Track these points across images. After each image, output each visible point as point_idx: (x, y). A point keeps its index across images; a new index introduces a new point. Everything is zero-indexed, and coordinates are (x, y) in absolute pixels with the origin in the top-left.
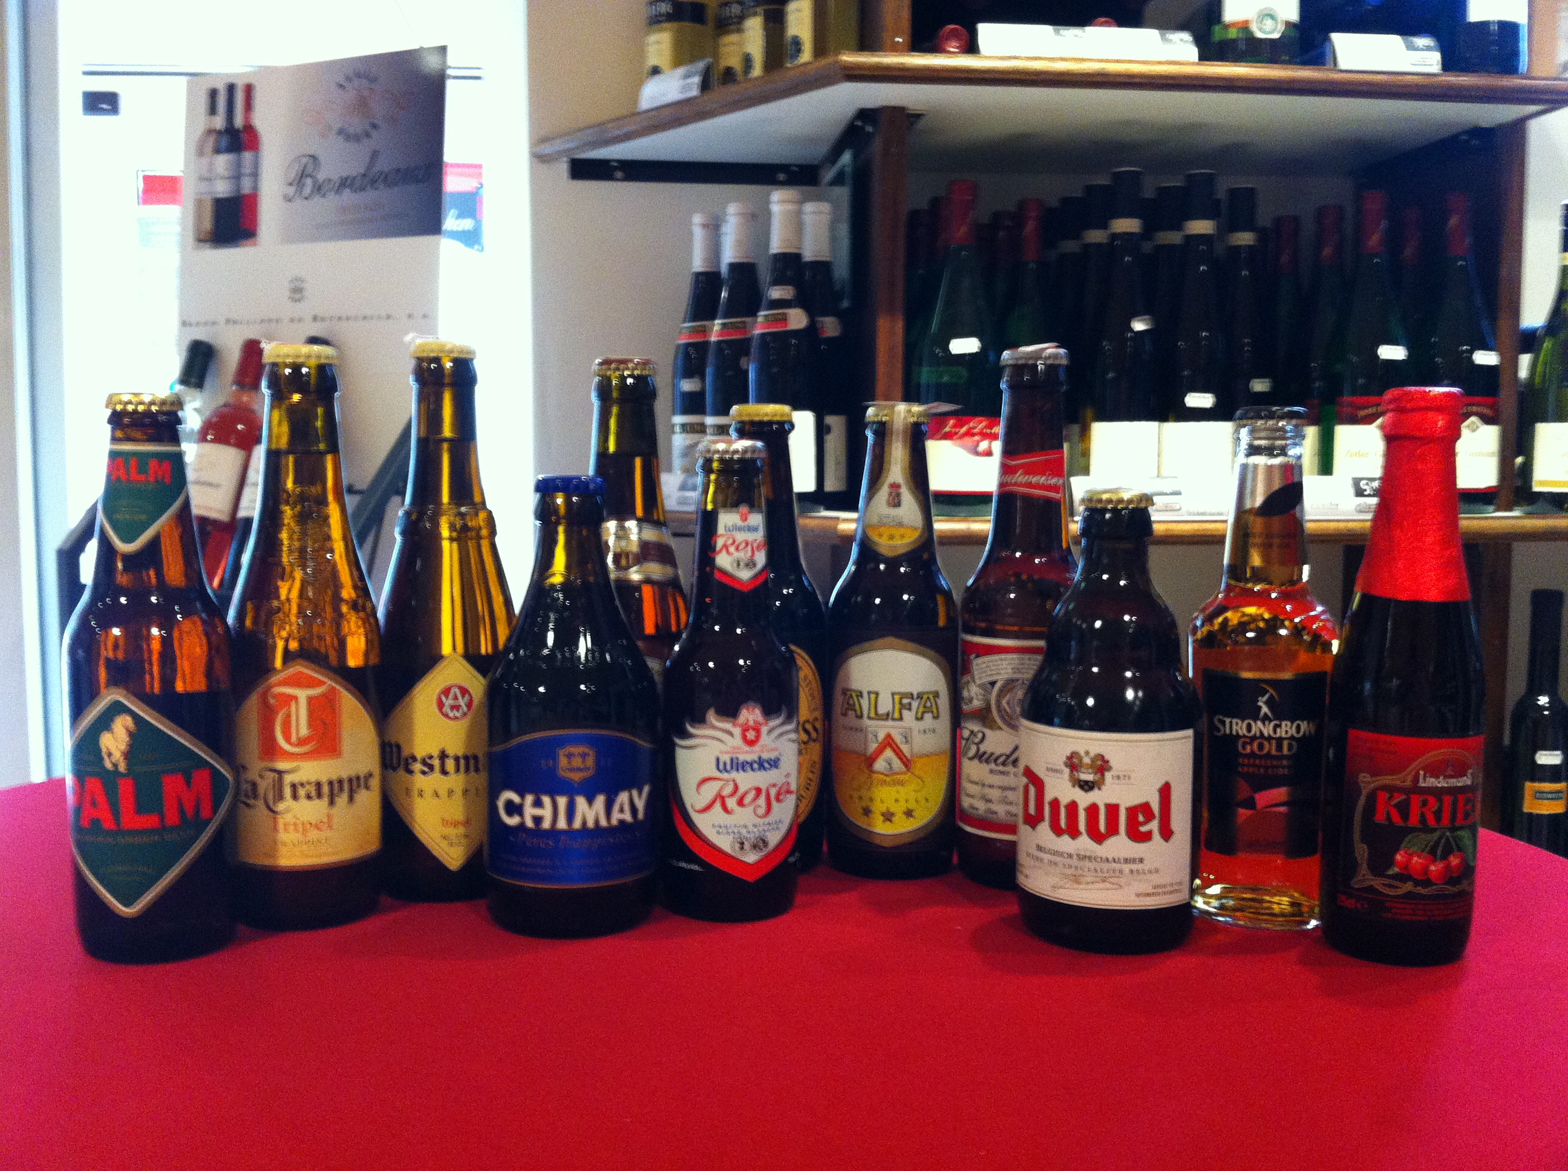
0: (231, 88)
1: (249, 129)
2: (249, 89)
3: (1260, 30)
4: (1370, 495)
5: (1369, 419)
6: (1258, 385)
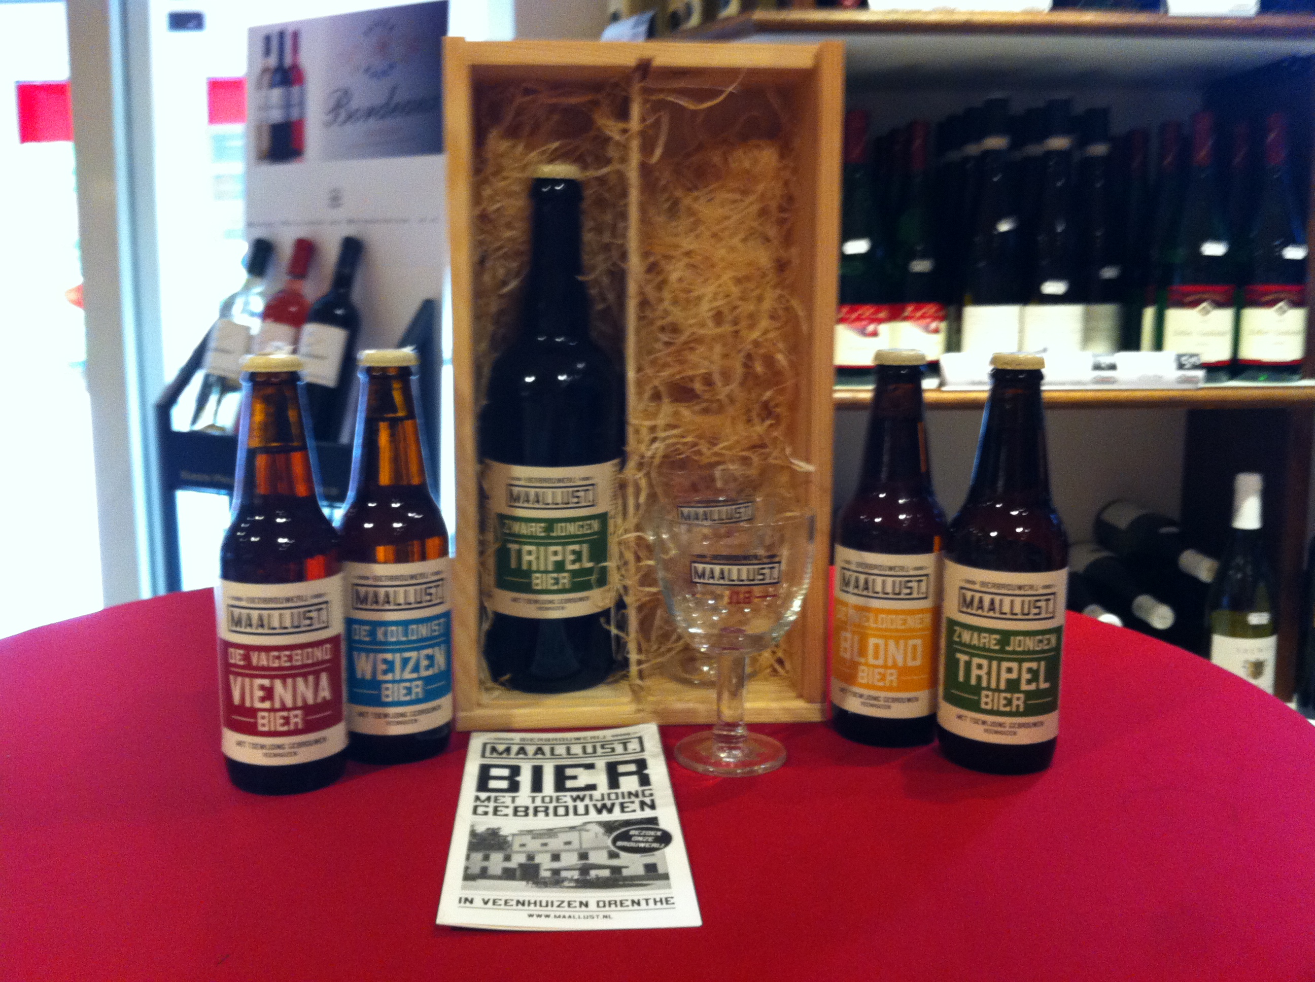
0: (282, 35)
1: (296, 68)
2: (296, 35)
4: (1189, 369)
5: (1194, 304)
6: (1109, 273)
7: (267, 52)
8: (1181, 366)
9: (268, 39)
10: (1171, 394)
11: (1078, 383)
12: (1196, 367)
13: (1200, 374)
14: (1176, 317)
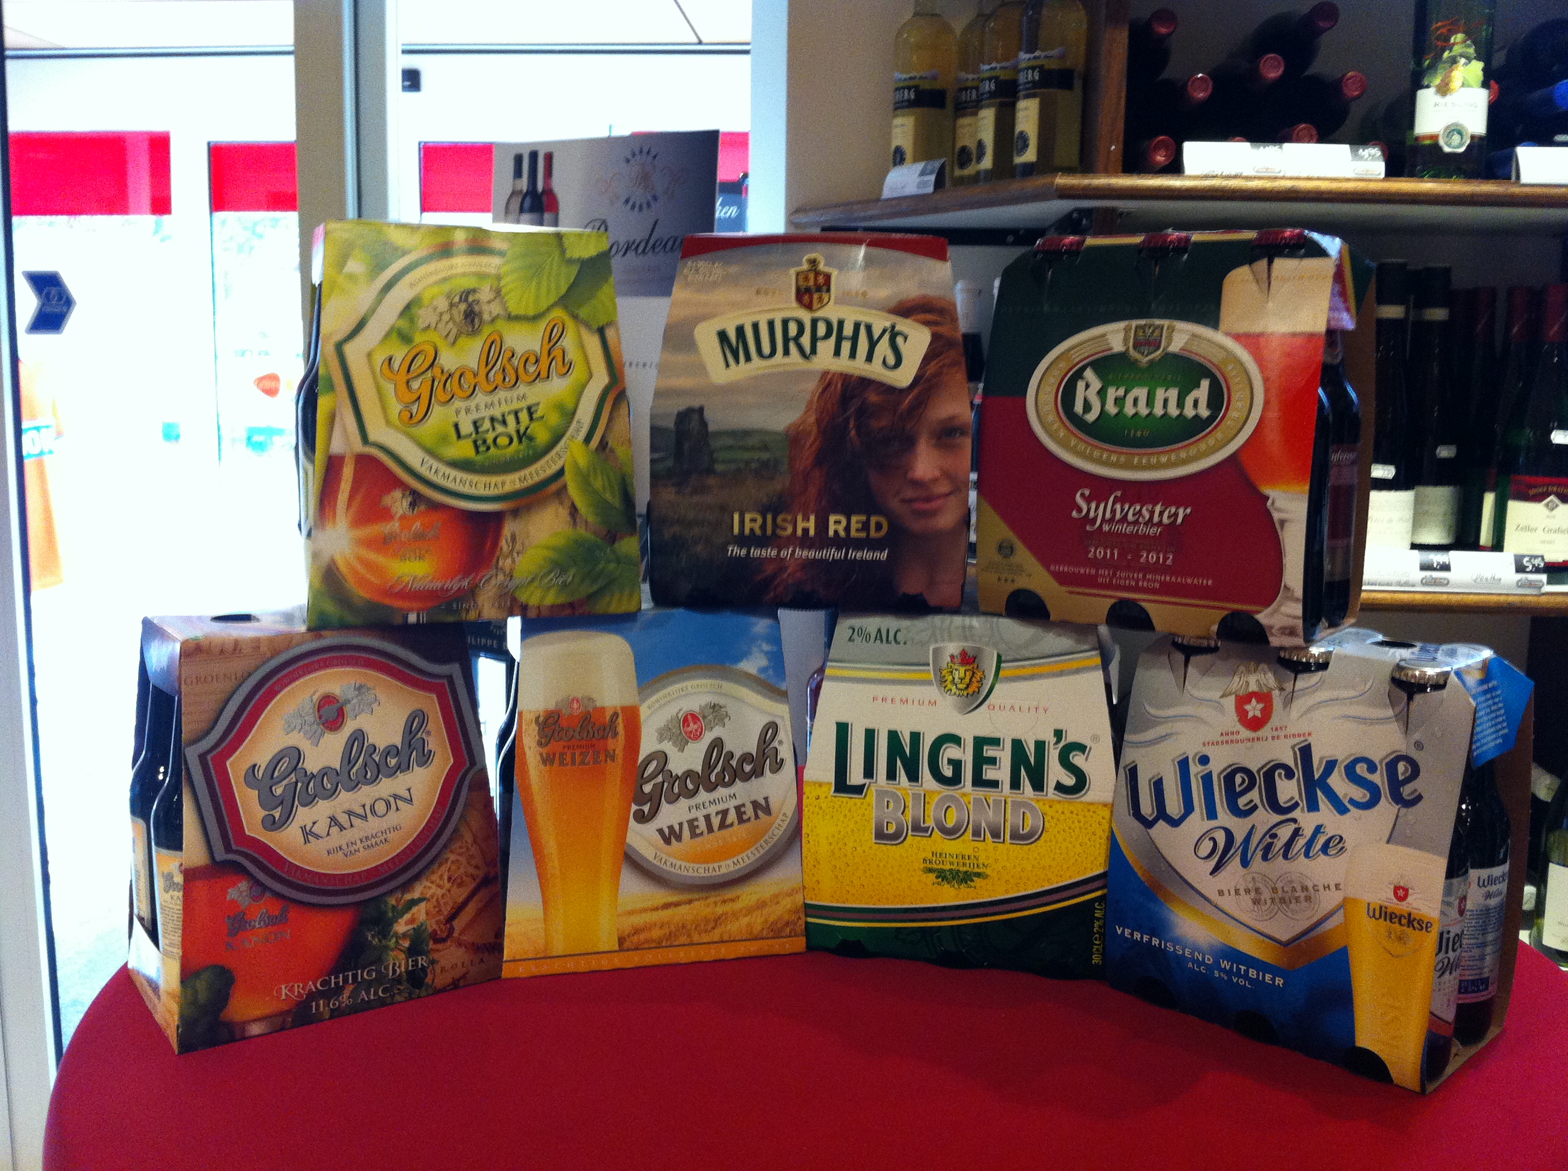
0: (534, 155)
1: (549, 192)
2: (549, 158)
3: (1449, 146)
4: (1531, 572)
5: (1538, 498)
6: (1445, 452)
7: (518, 173)
8: (1520, 569)
9: (518, 159)
10: (1511, 599)
11: (1406, 584)
12: (1537, 570)
13: (1544, 577)
14: (1516, 509)
